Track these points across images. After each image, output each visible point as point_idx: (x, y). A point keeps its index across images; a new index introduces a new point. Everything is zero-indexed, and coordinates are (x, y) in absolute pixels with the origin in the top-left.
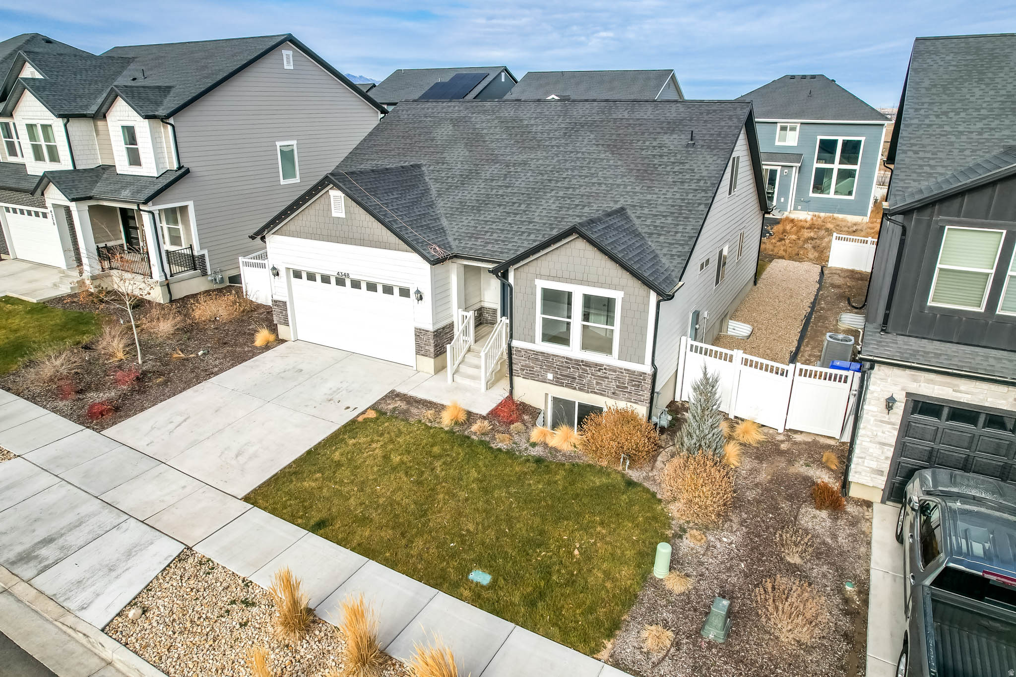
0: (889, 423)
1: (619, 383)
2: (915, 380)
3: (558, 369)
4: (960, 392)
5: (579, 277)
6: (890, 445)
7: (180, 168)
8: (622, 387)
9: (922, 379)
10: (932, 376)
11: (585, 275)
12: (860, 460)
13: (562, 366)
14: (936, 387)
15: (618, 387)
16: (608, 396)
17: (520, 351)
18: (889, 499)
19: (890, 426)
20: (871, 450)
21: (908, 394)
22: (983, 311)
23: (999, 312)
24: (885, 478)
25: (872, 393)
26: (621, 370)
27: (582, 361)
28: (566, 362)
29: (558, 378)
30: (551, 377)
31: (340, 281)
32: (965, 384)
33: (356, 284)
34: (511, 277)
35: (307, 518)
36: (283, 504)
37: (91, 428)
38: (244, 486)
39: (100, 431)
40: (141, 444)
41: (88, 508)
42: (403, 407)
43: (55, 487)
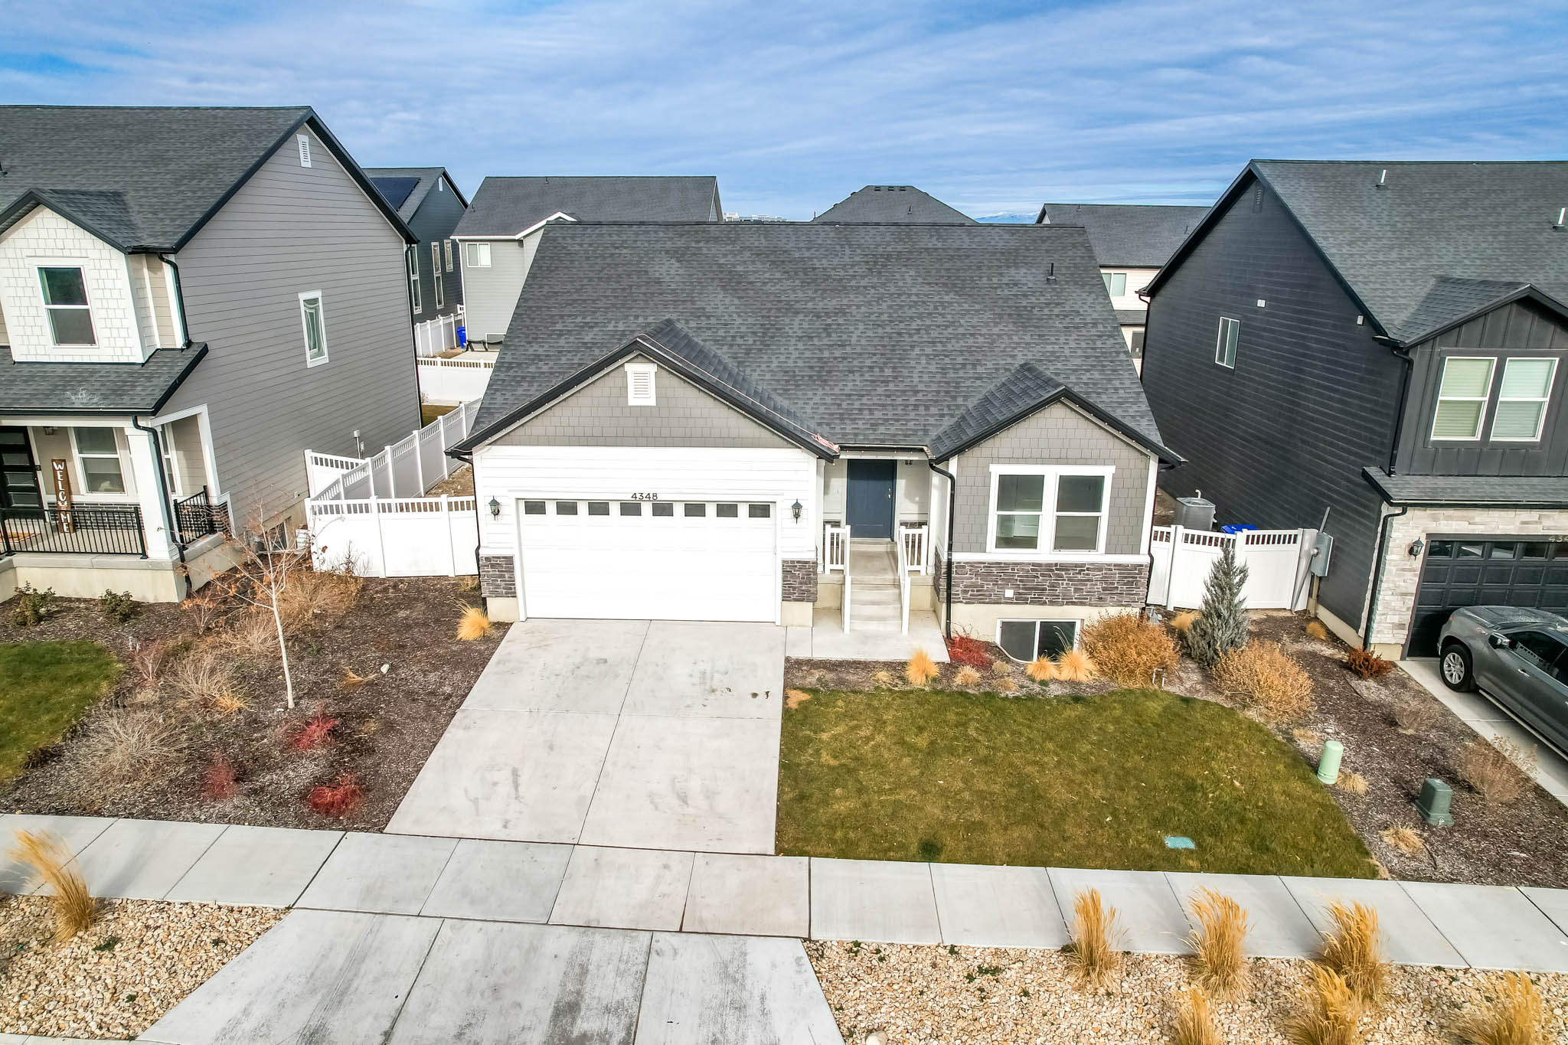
0: (1410, 570)
1: (1106, 583)
2: (1435, 519)
3: (1021, 581)
4: (1474, 524)
5: (1055, 454)
6: (1411, 594)
7: (189, 344)
8: (1109, 589)
9: (1442, 517)
10: (1450, 512)
11: (1064, 451)
12: (1383, 617)
13: (1027, 576)
14: (1454, 523)
15: (1104, 589)
16: (1090, 605)
17: (964, 567)
18: (1409, 656)
19: (1410, 573)
20: (1393, 604)
21: (1428, 535)
22: (1479, 439)
23: (1492, 439)
24: (1406, 632)
25: (1395, 540)
26: (1109, 567)
27: (1056, 565)
28: (1032, 570)
29: (1020, 594)
30: (1009, 593)
31: (630, 509)
32: (1479, 515)
33: (663, 509)
34: (953, 466)
35: (901, 848)
36: (844, 841)
37: (351, 830)
38: (756, 837)
39: (380, 830)
40: (490, 830)
41: (560, 943)
42: (829, 676)
43: (445, 932)
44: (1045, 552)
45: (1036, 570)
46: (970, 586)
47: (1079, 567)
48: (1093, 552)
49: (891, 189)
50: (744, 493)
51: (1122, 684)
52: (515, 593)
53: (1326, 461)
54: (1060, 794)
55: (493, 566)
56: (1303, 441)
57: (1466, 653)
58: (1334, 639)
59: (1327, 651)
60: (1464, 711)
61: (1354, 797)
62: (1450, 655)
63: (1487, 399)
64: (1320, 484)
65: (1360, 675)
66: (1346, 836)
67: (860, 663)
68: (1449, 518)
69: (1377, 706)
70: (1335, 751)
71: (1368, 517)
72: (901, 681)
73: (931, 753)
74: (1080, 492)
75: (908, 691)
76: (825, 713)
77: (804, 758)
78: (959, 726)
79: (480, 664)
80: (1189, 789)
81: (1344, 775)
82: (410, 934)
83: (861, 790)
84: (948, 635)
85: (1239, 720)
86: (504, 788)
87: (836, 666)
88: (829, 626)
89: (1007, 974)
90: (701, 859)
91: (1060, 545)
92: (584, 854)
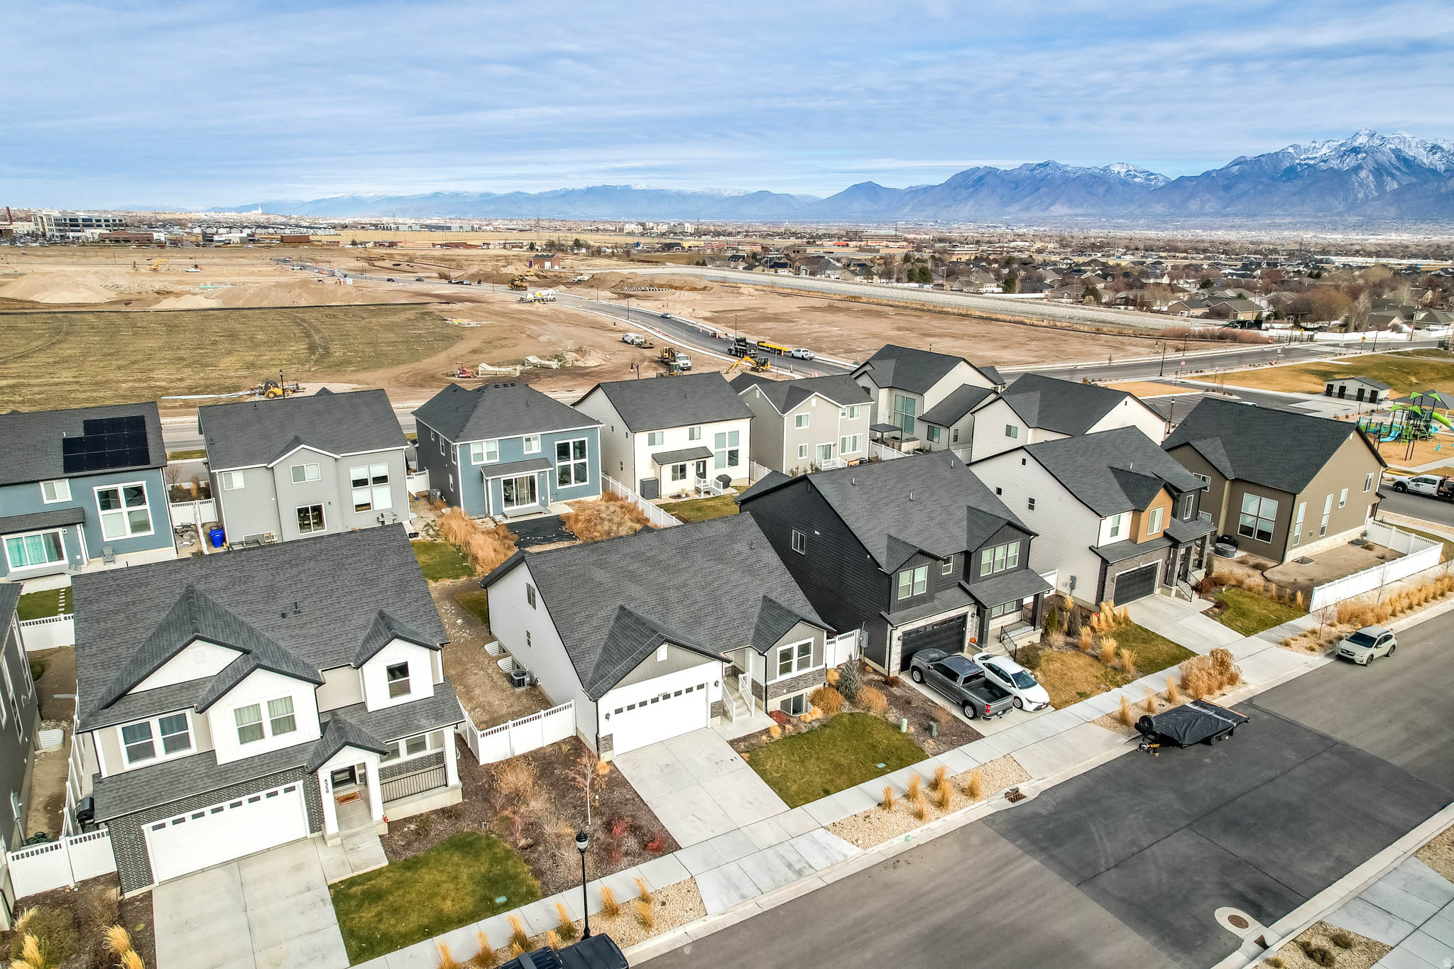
0: (899, 645)
2: (904, 626)
3: (787, 685)
5: (796, 638)
6: (900, 652)
8: (814, 679)
10: (907, 623)
11: (798, 637)
13: (789, 683)
14: (909, 626)
15: (812, 680)
16: (808, 687)
18: (903, 674)
21: (903, 632)
22: (911, 596)
23: (914, 595)
24: (900, 665)
25: (894, 636)
26: (814, 672)
27: (798, 676)
29: (787, 690)
30: (785, 691)
31: (655, 700)
32: (915, 621)
33: (667, 697)
35: (819, 794)
36: (805, 798)
37: (672, 852)
38: (781, 806)
39: (681, 848)
40: (712, 835)
41: (769, 853)
42: (746, 744)
43: (740, 864)
44: (795, 672)
45: (792, 680)
46: (773, 691)
47: (805, 674)
48: (809, 668)
50: (694, 682)
51: (833, 714)
52: (612, 747)
53: (860, 604)
54: (844, 762)
55: (604, 740)
57: (920, 671)
58: (875, 671)
59: (876, 677)
60: (923, 691)
61: (912, 734)
62: (915, 671)
63: (911, 583)
64: (859, 612)
65: (891, 686)
66: (918, 748)
67: (750, 735)
68: (907, 625)
69: (902, 697)
70: (905, 721)
71: (882, 628)
72: (772, 737)
73: (802, 762)
74: (804, 649)
75: (778, 741)
76: (760, 759)
77: (769, 777)
78: (801, 748)
79: (625, 783)
80: (874, 747)
81: (908, 728)
82: (732, 868)
83: (795, 781)
84: (767, 713)
85: (871, 717)
86: (698, 822)
87: (744, 739)
88: (726, 722)
89: (872, 816)
90: (775, 818)
91: (799, 668)
92: (745, 830)
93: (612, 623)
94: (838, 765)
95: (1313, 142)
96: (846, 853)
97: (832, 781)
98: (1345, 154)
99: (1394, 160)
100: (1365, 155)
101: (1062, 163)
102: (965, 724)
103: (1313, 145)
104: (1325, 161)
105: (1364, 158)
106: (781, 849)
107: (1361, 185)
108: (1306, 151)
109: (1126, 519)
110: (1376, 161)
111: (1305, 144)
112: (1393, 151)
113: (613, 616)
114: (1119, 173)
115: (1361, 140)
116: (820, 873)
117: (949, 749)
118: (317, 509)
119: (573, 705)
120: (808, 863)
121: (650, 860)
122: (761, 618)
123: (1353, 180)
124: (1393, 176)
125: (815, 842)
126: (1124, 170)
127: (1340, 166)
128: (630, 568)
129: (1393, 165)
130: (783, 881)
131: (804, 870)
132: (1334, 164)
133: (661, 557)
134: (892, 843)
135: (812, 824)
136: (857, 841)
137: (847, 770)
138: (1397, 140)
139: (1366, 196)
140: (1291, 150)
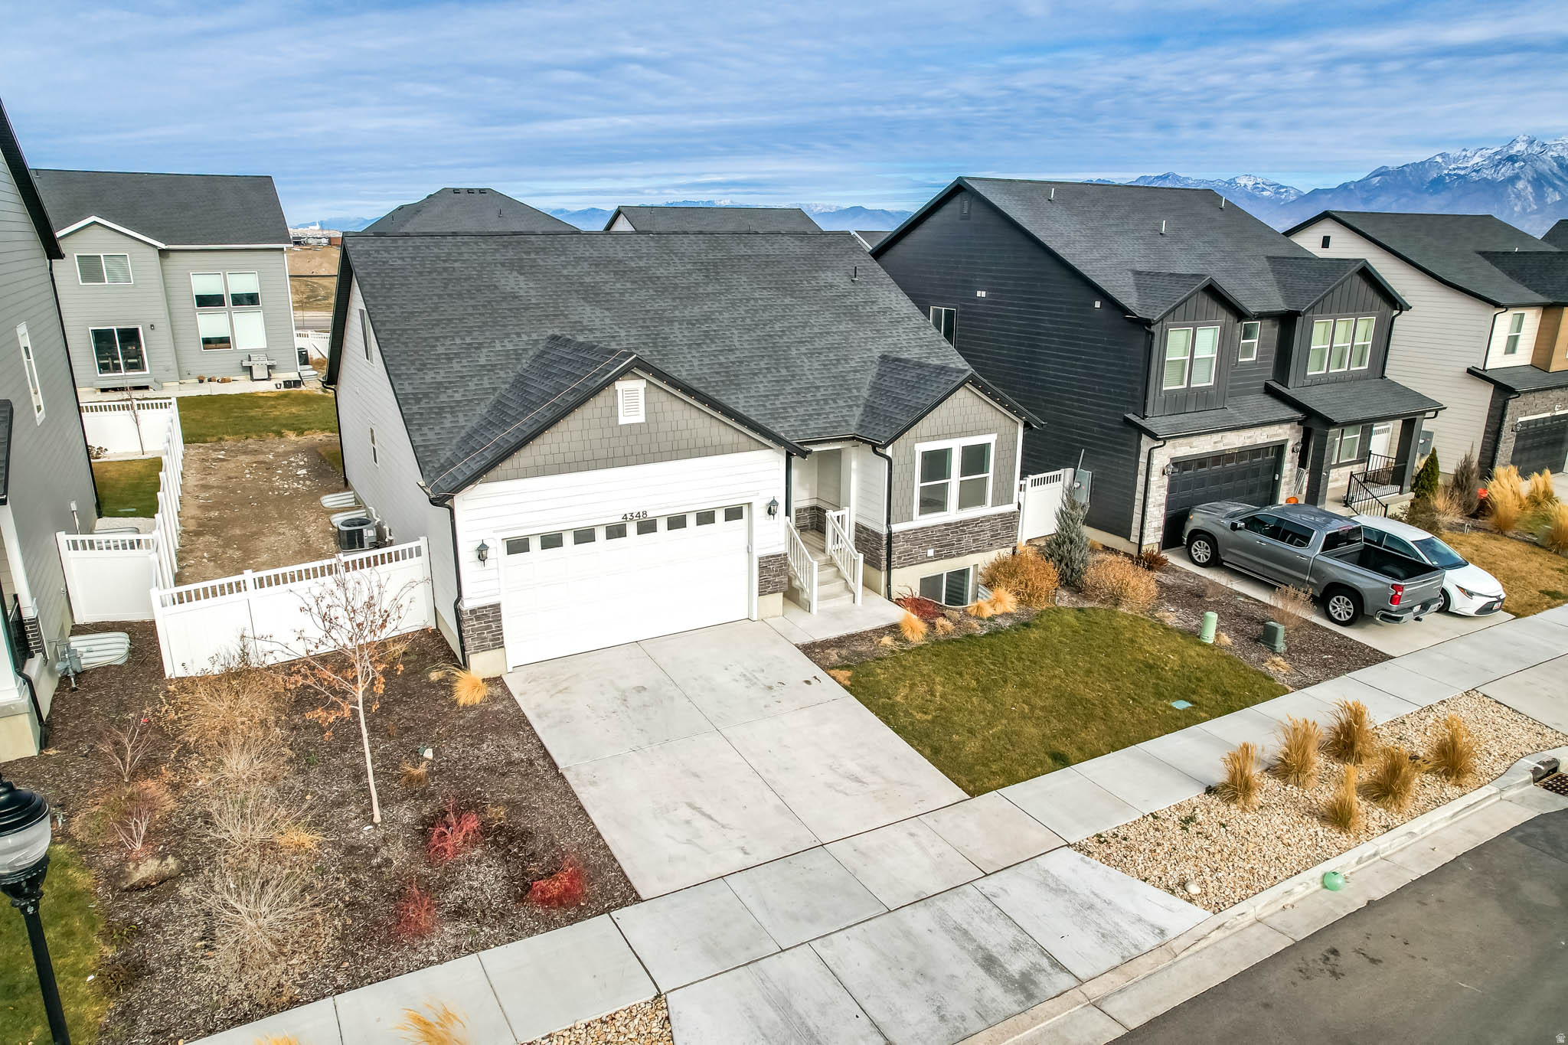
0: (1162, 487)
1: (993, 531)
2: (1174, 447)
3: (938, 540)
4: (1193, 447)
5: (959, 429)
8: (995, 536)
9: (1178, 445)
10: (1181, 441)
11: (964, 426)
12: (1150, 524)
13: (942, 536)
14: (1184, 448)
15: (992, 536)
16: (983, 551)
17: (899, 536)
18: (1166, 548)
19: (1162, 489)
20: (1154, 513)
21: (1173, 459)
22: (1186, 387)
23: (1192, 386)
24: (1161, 533)
25: (1155, 466)
26: (994, 517)
27: (960, 522)
28: (946, 529)
29: (938, 551)
30: (931, 553)
31: (616, 531)
32: (1195, 440)
33: (647, 526)
34: (889, 451)
35: (1041, 763)
36: (1003, 771)
37: (608, 910)
38: (944, 789)
39: (638, 899)
40: (737, 860)
41: (920, 920)
42: (844, 652)
43: (823, 952)
44: (953, 514)
45: (948, 529)
46: (904, 552)
47: (975, 521)
48: (984, 507)
49: (470, 191)
50: (717, 499)
51: (1037, 607)
52: (503, 642)
53: (1074, 414)
55: (478, 618)
56: (1046, 401)
57: (1210, 538)
61: (1232, 648)
62: (1197, 543)
63: (1188, 357)
64: (1071, 433)
66: (1255, 674)
67: (853, 636)
68: (1181, 445)
69: (1179, 587)
70: (1213, 618)
71: (1128, 453)
72: (906, 641)
73: (985, 690)
74: (975, 458)
75: (920, 648)
76: (878, 682)
77: (903, 720)
78: (978, 663)
79: (520, 723)
80: (1151, 667)
81: (1217, 636)
82: (798, 967)
83: (971, 731)
84: (889, 598)
85: (1125, 616)
86: (701, 823)
87: (839, 642)
88: (795, 612)
89: (1200, 818)
90: (928, 820)
91: (962, 505)
92: (841, 850)
93: (525, 363)
94: (1073, 702)
95: (1464, 150)
96: (1161, 923)
97: (1067, 733)
98: (1500, 163)
99: (1556, 169)
100: (1522, 164)
101: (1183, 175)
102: (1335, 634)
103: (1464, 153)
104: (1477, 171)
105: (1522, 167)
106: (957, 909)
107: (1518, 196)
108: (1456, 160)
109: (1532, 319)
110: (1536, 171)
111: (1454, 152)
112: (1556, 159)
113: (531, 353)
114: (1245, 186)
115: (1520, 147)
116: (1094, 990)
117: (1327, 677)
118: (130, 336)
119: (424, 551)
120: (1043, 952)
121: (533, 931)
122: (875, 388)
123: (1509, 190)
124: (1555, 188)
125: (1057, 888)
126: (1251, 183)
127: (1495, 176)
128: (587, 280)
129: (1554, 174)
130: (971, 1015)
131: (1041, 978)
132: (1488, 174)
133: (661, 271)
134: (1289, 893)
135: (1037, 837)
136: (1183, 884)
137: (1099, 712)
138: (1560, 147)
139: (1524, 209)
140: (1438, 159)
